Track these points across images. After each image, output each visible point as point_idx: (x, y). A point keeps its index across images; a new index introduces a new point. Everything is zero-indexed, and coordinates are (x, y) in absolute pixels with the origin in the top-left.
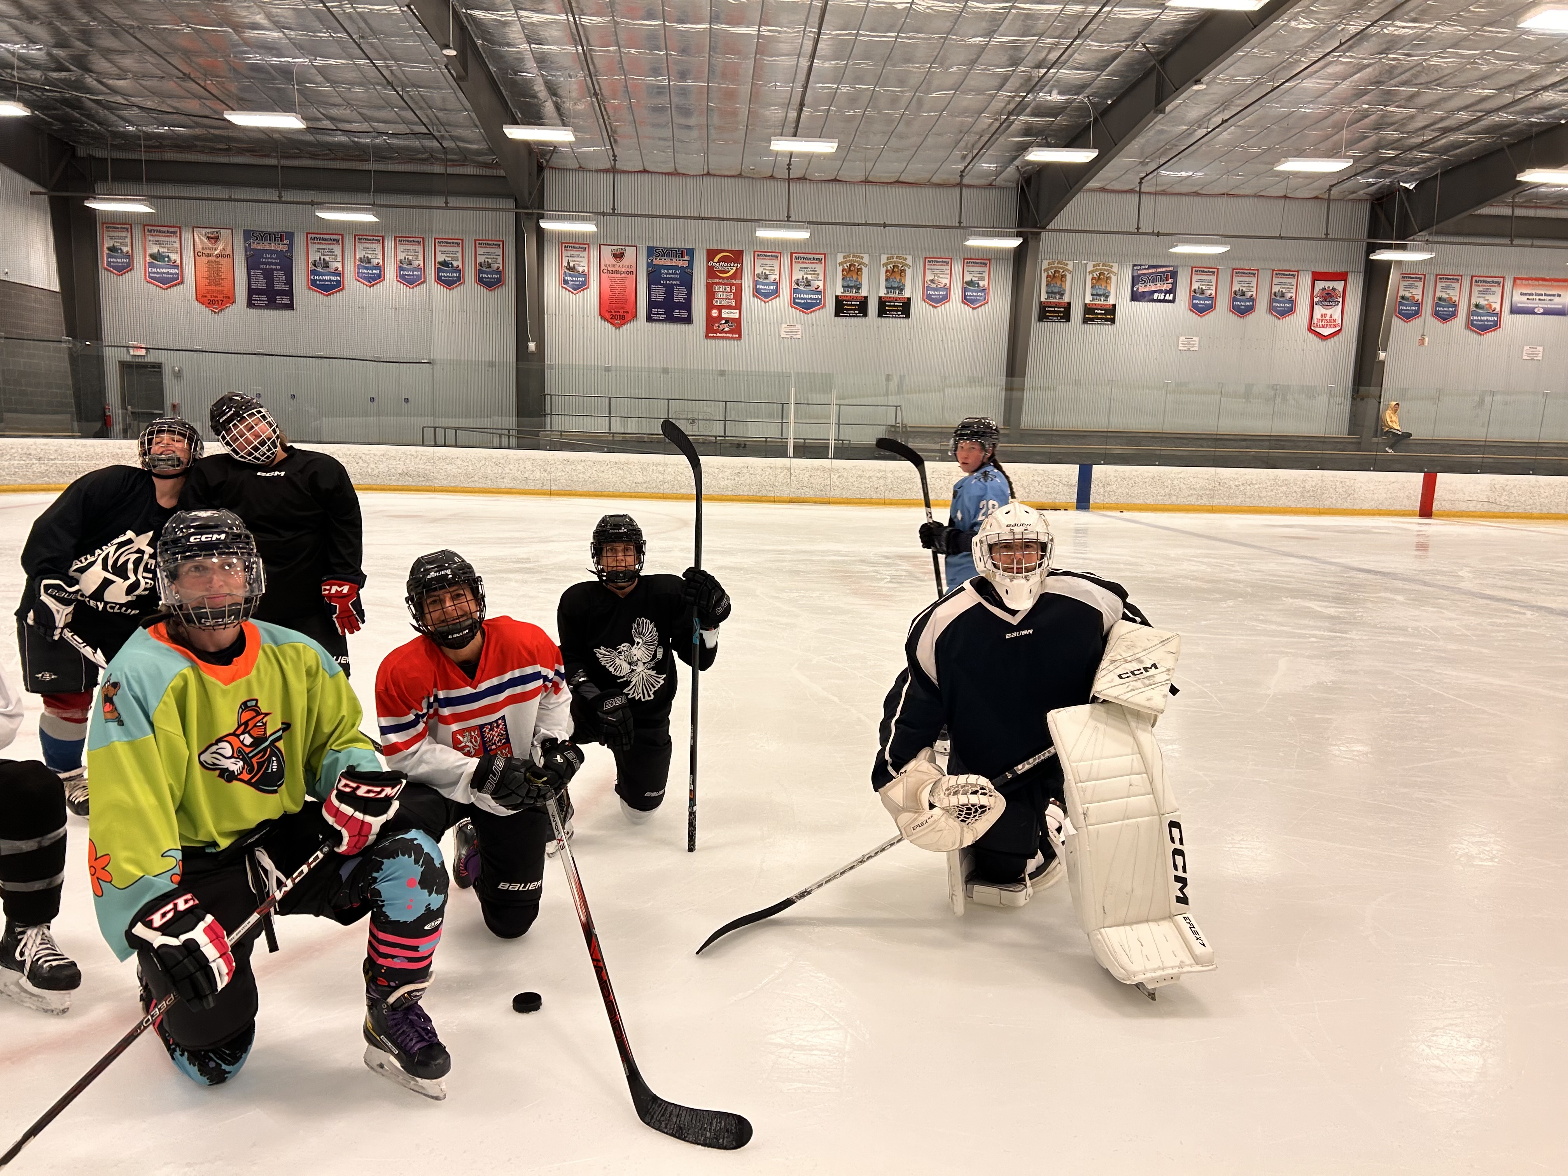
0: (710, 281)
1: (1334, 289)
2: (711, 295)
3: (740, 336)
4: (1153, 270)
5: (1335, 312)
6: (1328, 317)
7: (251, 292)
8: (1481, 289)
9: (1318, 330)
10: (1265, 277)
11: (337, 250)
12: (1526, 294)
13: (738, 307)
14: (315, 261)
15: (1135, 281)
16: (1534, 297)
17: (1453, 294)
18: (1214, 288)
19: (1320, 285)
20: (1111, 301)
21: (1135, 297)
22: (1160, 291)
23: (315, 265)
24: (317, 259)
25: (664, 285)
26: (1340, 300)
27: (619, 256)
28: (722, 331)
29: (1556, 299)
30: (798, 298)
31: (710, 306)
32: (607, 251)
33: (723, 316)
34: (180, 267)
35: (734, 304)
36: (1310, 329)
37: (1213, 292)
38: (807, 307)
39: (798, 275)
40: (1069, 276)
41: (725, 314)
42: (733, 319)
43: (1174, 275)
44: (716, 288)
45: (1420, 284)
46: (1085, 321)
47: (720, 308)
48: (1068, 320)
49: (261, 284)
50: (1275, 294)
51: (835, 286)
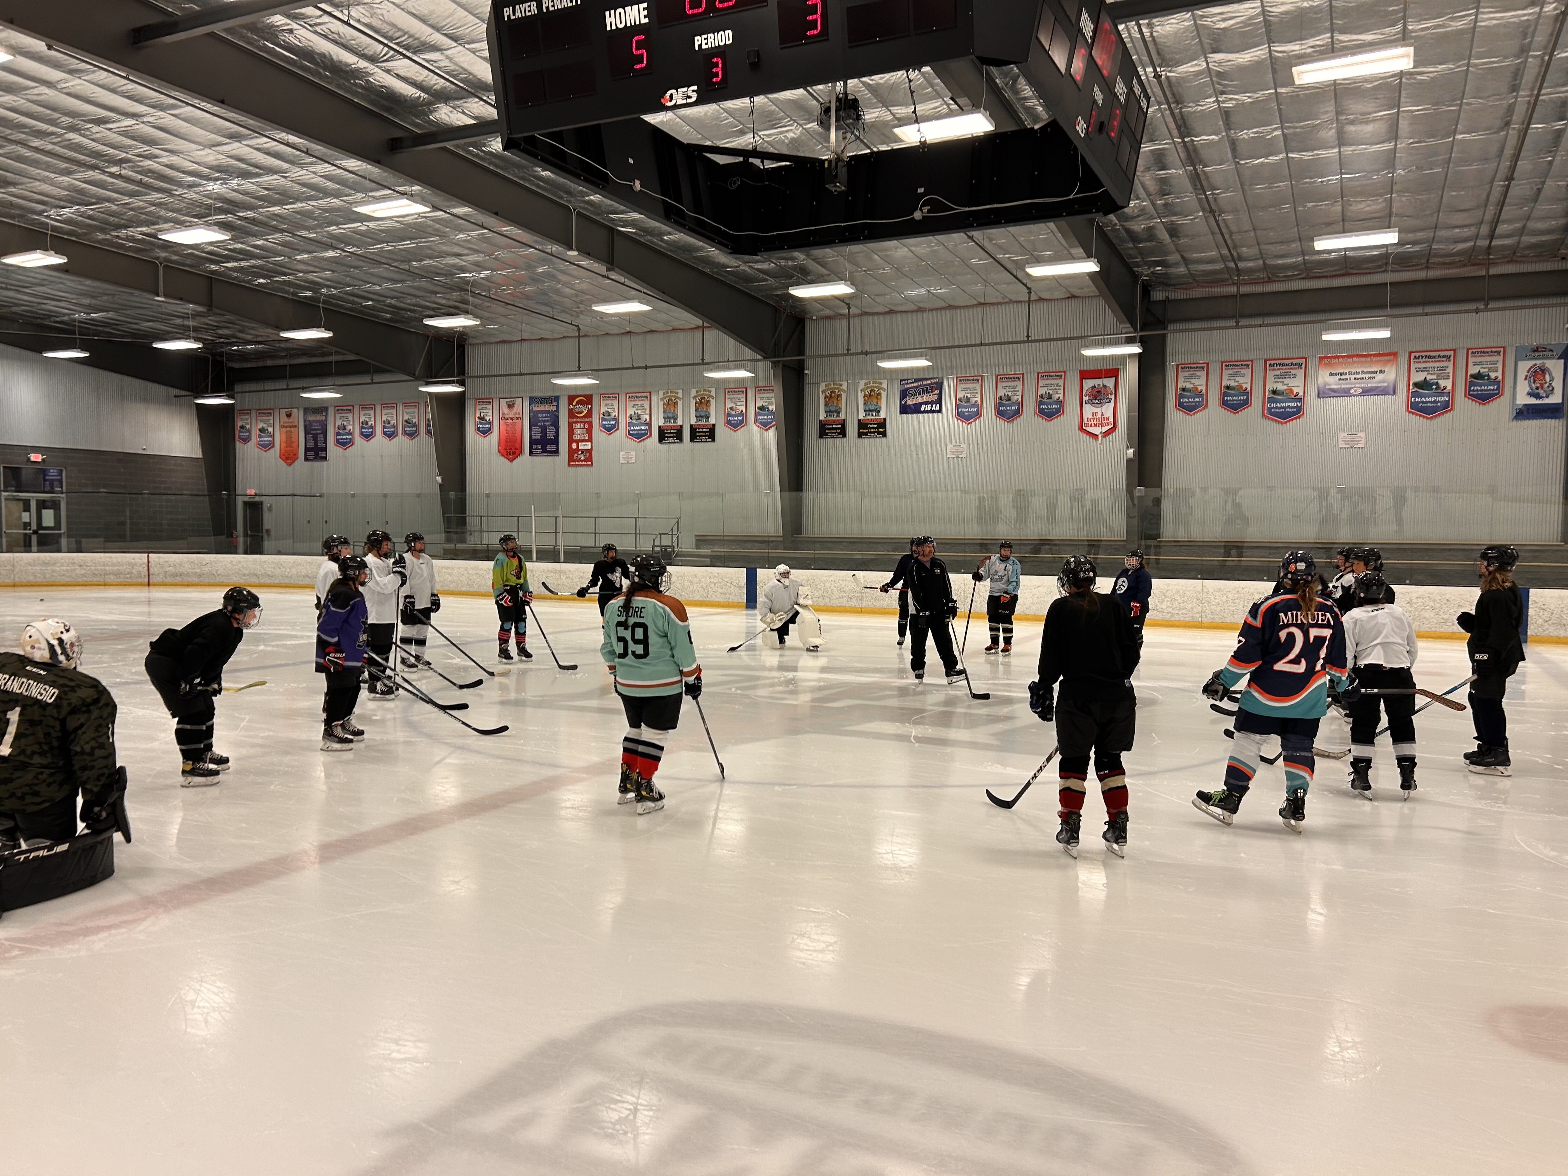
0: (571, 420)
1: (1105, 386)
2: (571, 431)
3: (591, 464)
4: (920, 384)
5: (1107, 410)
6: (1099, 415)
7: (307, 450)
8: (1278, 373)
9: (1089, 429)
10: (1030, 381)
11: (350, 416)
12: (1337, 374)
13: (590, 440)
15: (904, 394)
16: (1347, 376)
17: (1244, 381)
18: (979, 395)
19: (1088, 384)
20: (882, 415)
21: (905, 410)
22: (926, 403)
25: (541, 427)
26: (1113, 397)
27: (510, 406)
28: (580, 460)
29: (1379, 377)
30: (632, 430)
31: (571, 441)
32: (504, 402)
33: (580, 448)
34: (273, 436)
35: (587, 438)
36: (1082, 429)
37: (979, 400)
38: (640, 436)
39: (631, 411)
40: (844, 395)
41: (582, 446)
42: (587, 451)
43: (940, 386)
44: (575, 425)
45: (1203, 374)
46: (860, 435)
47: (577, 442)
48: (844, 436)
49: (311, 444)
50: (1042, 396)
51: (658, 419)
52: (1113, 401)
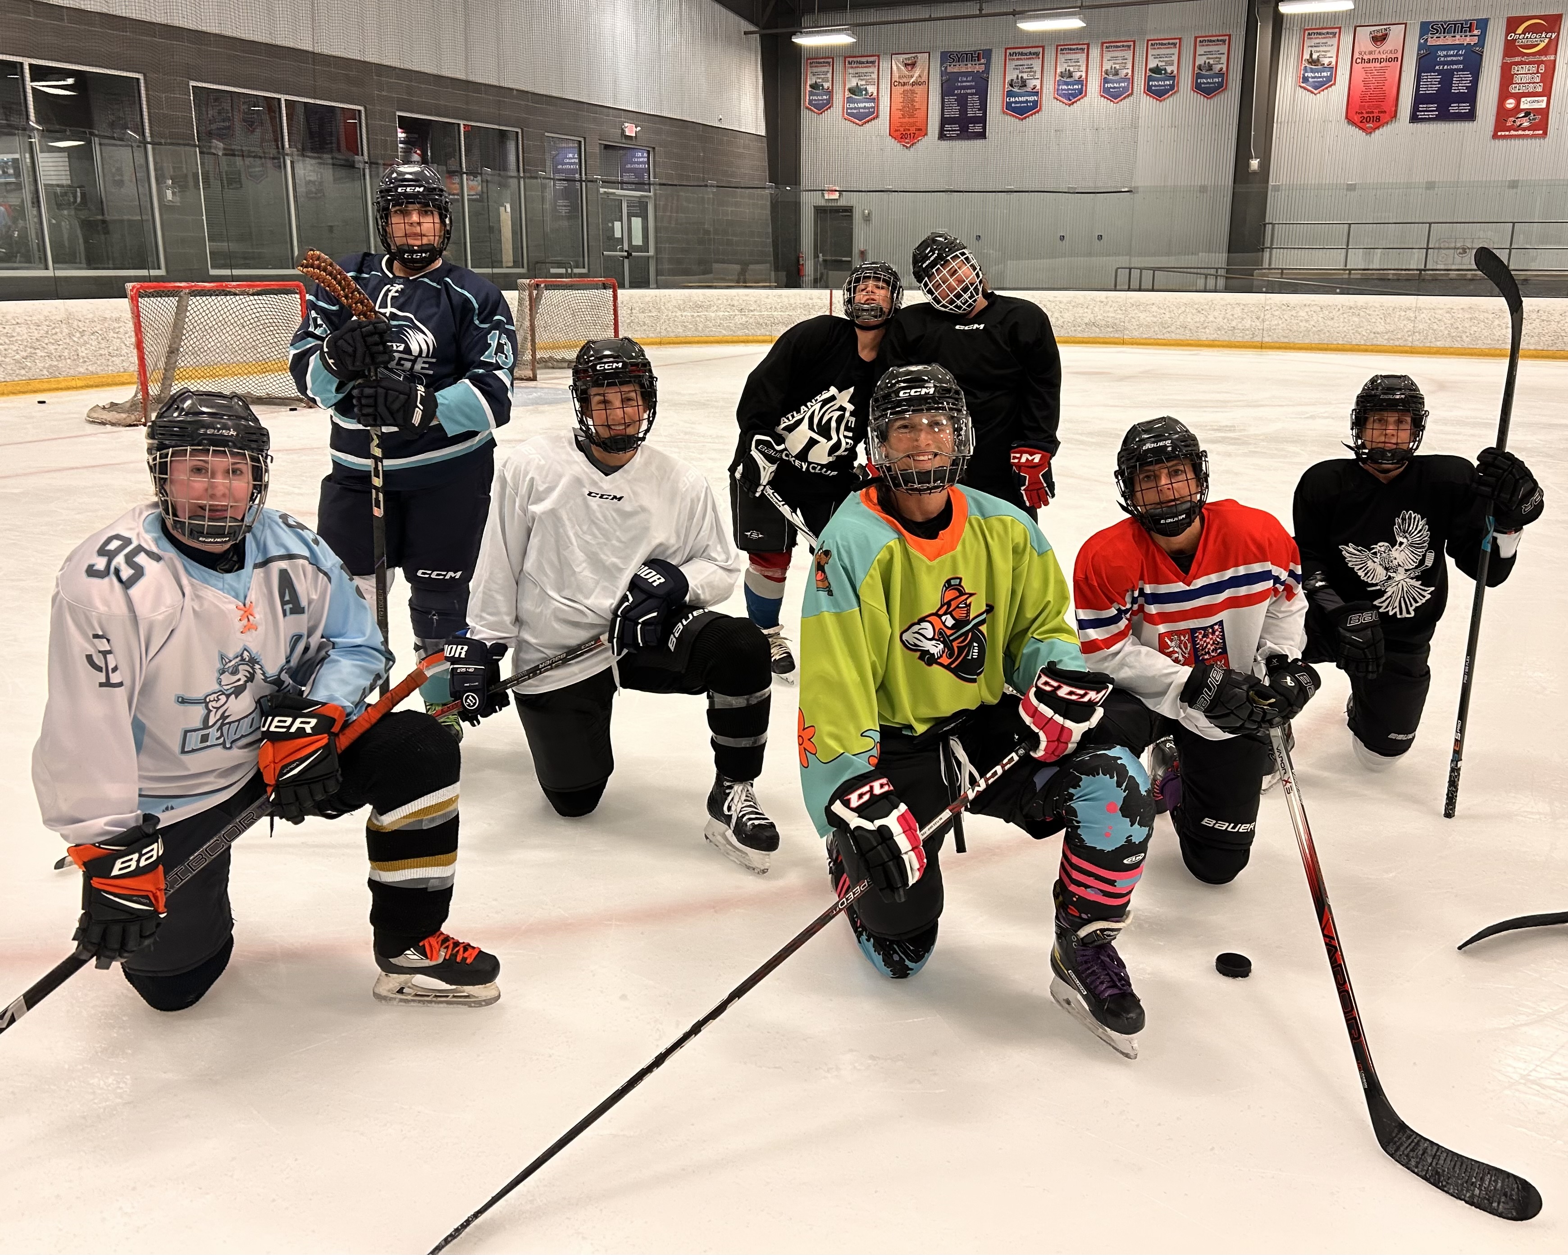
0: (1508, 60)
2: (1507, 77)
3: (1545, 133)
7: (944, 121)
11: (1036, 64)
13: (1547, 92)
14: (1012, 80)
23: (1011, 85)
24: (1015, 77)
25: (1439, 72)
27: (1379, 39)
28: (1519, 128)
31: (1504, 95)
32: (1364, 34)
33: (1522, 106)
34: (876, 100)
35: (1540, 89)
41: (1526, 103)
42: (1537, 111)
44: (1515, 69)
47: (1518, 97)
49: (954, 112)
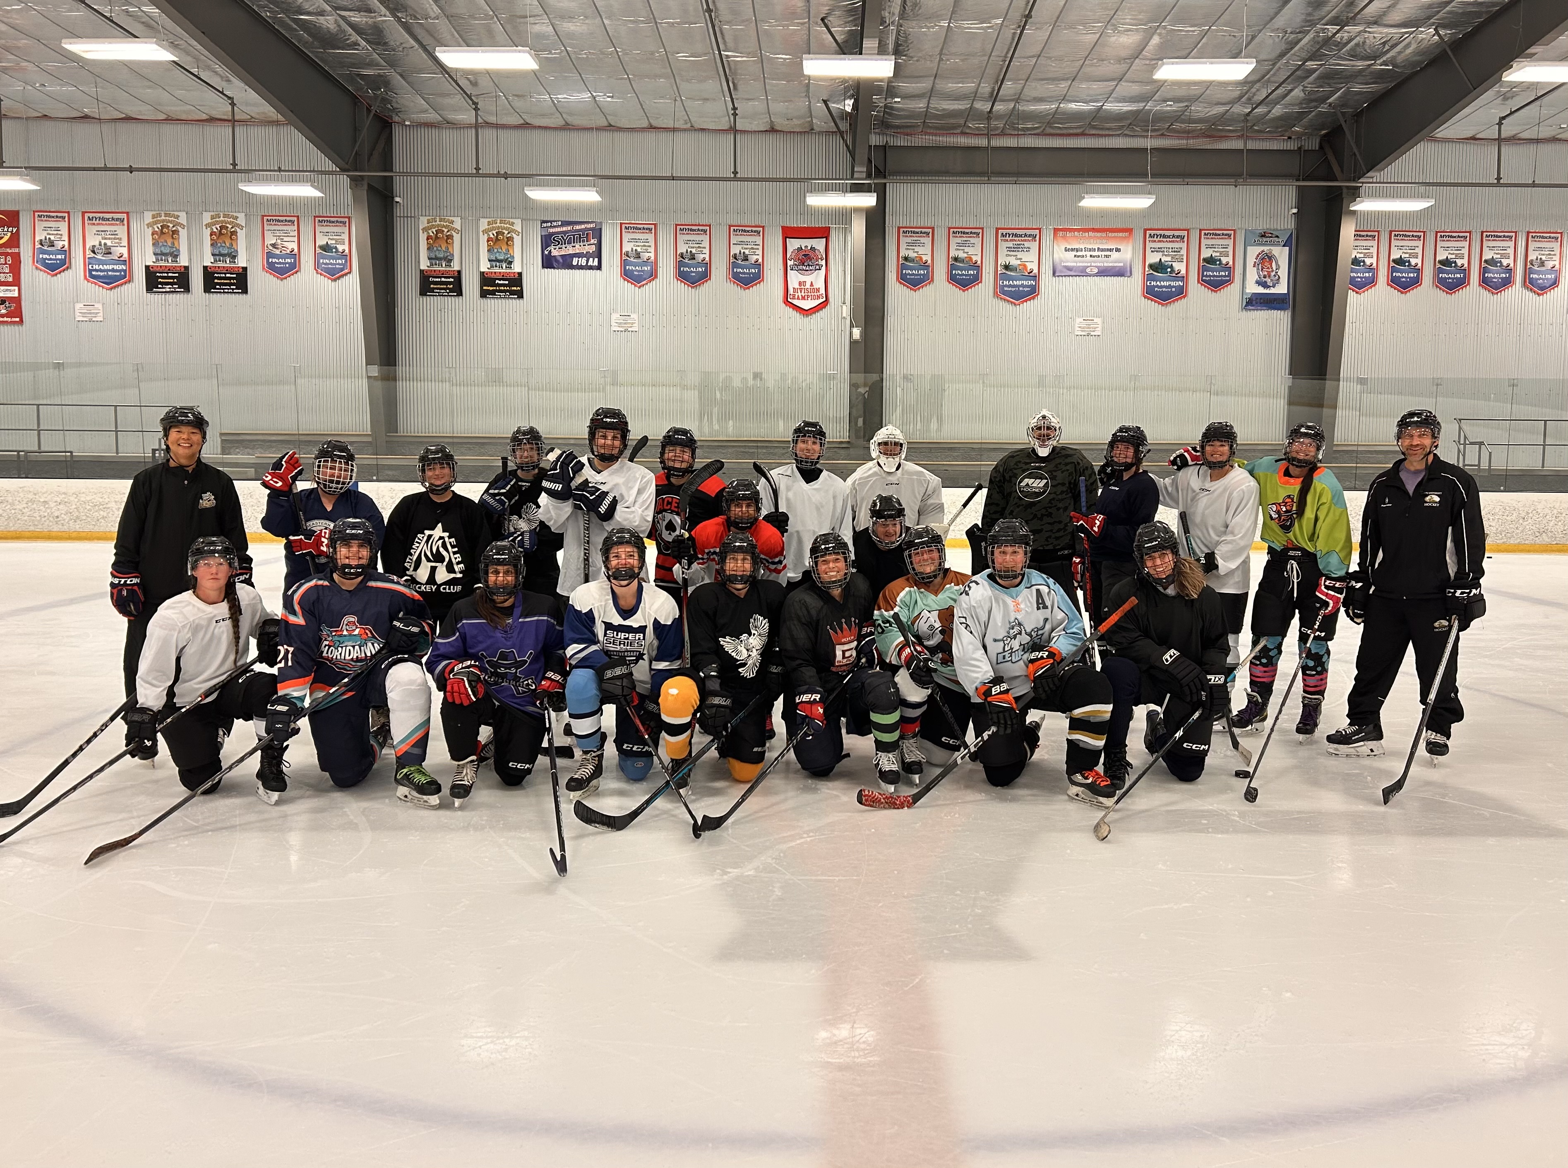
1: (813, 249)
3: (21, 321)
4: (569, 228)
5: (817, 279)
6: (808, 286)
8: (1010, 244)
9: (795, 302)
10: (720, 236)
12: (1073, 250)
13: (16, 282)
15: (547, 241)
16: (1083, 253)
17: (974, 252)
18: (652, 250)
19: (794, 244)
20: (517, 268)
21: (548, 262)
22: (580, 255)
26: (823, 263)
29: (1115, 255)
30: (96, 270)
35: (11, 279)
36: (786, 302)
37: (652, 255)
38: (111, 281)
39: (93, 241)
40: (457, 237)
42: (12, 299)
43: (598, 233)
45: (927, 241)
46: (484, 294)
48: (460, 293)
50: (735, 256)
51: (143, 254)
52: (824, 268)
